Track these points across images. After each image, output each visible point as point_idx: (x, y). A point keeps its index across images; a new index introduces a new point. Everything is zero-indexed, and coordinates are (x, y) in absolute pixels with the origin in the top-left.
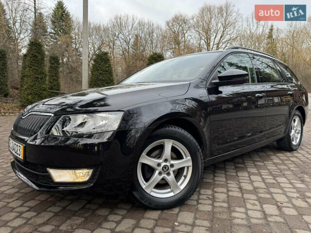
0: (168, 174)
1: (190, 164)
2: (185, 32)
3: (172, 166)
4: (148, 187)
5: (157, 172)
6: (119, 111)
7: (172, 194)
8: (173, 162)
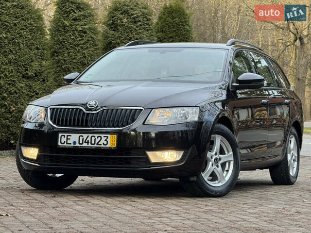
0: (218, 166)
1: (232, 158)
3: (220, 159)
4: (205, 175)
5: (211, 163)
6: (195, 106)
7: (220, 184)
8: (221, 156)
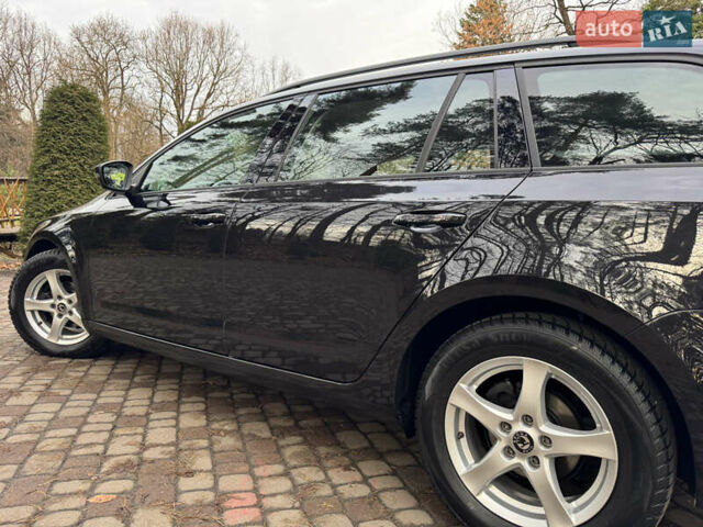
2: (123, 65)
